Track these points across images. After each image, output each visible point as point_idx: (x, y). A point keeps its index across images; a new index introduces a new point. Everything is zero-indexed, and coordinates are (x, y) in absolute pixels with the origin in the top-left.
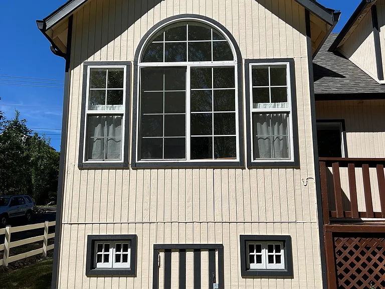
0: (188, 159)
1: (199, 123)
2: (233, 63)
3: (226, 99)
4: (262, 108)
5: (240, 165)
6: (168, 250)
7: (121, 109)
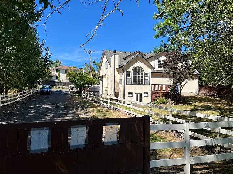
0: (138, 84)
1: (139, 80)
2: (143, 72)
3: (142, 77)
4: (146, 78)
5: (143, 85)
6: (136, 94)
7: (130, 77)
